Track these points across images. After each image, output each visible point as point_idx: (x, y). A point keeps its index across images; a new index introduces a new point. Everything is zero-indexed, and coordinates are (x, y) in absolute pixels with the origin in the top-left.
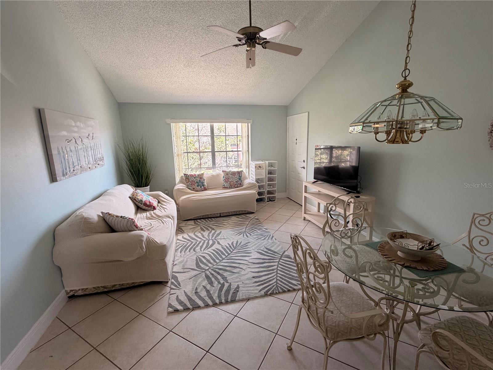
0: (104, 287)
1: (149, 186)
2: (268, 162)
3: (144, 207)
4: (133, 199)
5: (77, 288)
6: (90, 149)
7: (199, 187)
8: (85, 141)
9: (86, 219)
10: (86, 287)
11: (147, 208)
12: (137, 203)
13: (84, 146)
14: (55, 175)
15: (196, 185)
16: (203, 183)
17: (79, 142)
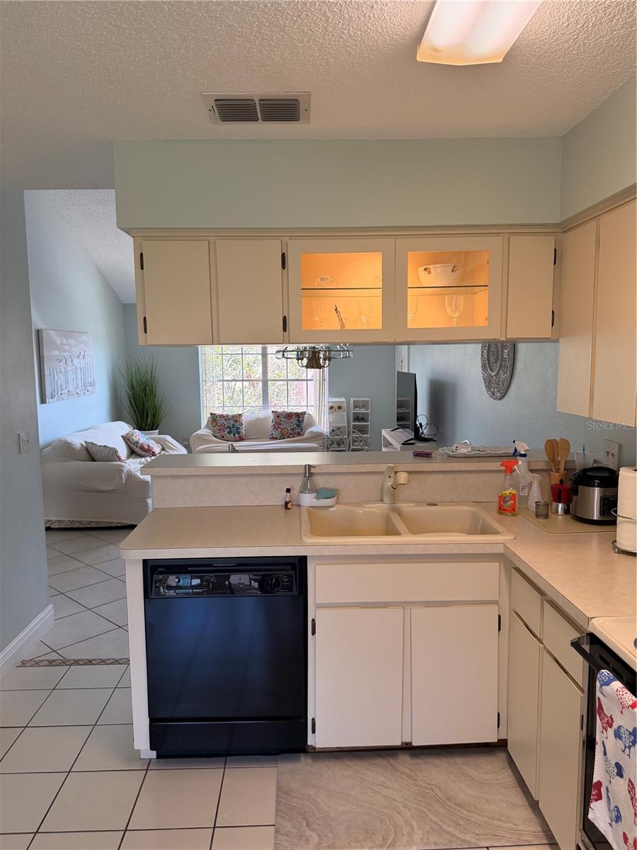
0: (79, 522)
1: (157, 431)
2: (355, 399)
3: (140, 452)
4: (126, 439)
5: (54, 519)
6: (79, 371)
7: (232, 435)
8: (76, 360)
9: (69, 443)
10: (62, 519)
11: (143, 453)
12: (131, 445)
13: (74, 367)
14: (45, 396)
15: (227, 431)
16: (238, 428)
17: (69, 362)
